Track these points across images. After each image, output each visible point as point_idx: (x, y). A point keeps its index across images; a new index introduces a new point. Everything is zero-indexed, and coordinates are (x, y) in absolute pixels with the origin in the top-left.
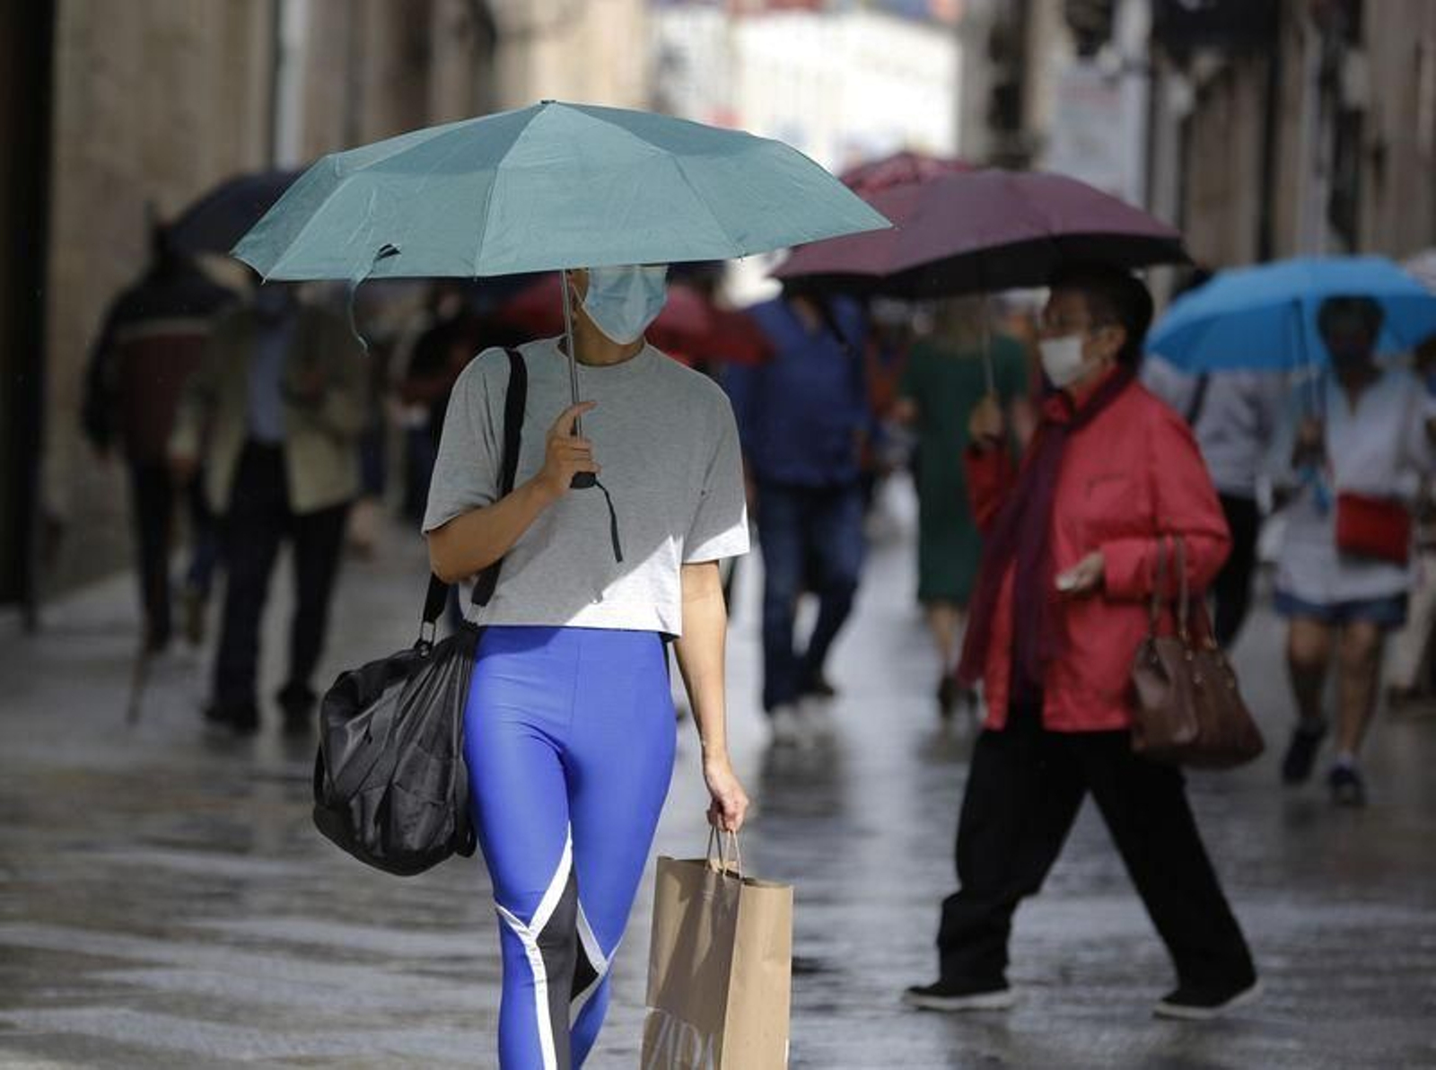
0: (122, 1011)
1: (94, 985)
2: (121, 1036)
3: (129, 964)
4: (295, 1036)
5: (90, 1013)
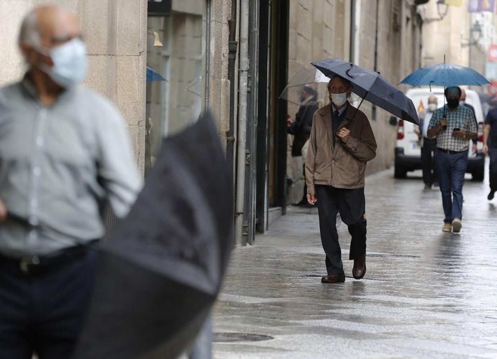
0: (334, 320)
1: (324, 313)
3: (333, 308)
4: (387, 327)
5: (324, 321)
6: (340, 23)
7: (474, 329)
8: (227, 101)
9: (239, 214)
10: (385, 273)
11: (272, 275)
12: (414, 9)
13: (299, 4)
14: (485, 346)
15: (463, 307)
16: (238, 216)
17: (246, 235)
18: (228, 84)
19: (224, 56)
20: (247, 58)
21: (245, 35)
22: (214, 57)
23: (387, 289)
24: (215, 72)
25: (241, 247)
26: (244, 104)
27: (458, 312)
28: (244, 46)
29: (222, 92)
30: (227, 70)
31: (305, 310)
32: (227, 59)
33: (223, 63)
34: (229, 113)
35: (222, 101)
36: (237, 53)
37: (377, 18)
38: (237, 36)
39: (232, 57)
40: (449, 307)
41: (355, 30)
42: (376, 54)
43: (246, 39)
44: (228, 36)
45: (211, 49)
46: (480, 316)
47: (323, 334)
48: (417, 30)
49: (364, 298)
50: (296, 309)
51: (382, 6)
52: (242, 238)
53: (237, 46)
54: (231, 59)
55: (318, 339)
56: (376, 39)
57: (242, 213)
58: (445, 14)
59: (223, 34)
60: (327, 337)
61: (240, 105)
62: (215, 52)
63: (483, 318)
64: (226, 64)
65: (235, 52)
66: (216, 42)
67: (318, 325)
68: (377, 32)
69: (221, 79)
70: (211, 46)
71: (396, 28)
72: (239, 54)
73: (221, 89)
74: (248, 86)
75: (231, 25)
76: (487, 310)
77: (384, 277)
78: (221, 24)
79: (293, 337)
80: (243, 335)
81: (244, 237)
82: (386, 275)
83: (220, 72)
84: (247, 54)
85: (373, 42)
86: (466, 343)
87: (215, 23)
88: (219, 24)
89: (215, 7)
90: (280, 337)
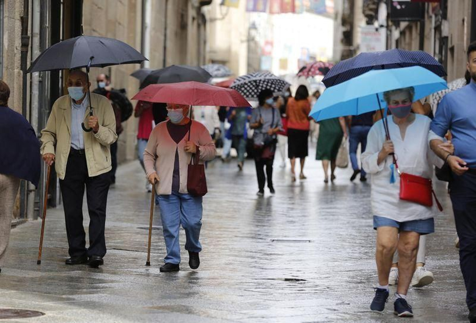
0: (105, 295)
1: (97, 288)
2: (105, 302)
6: (132, 21)
7: (233, 302)
8: (20, 90)
9: (31, 191)
10: (160, 246)
11: (55, 248)
12: (199, 10)
13: (93, 3)
14: (241, 320)
15: (225, 280)
16: (30, 194)
17: (38, 210)
18: (21, 74)
19: (17, 49)
20: (38, 51)
21: (37, 30)
22: (7, 49)
23: (159, 262)
24: (9, 63)
25: (33, 220)
26: (36, 92)
27: (220, 285)
28: (36, 40)
29: (15, 82)
30: (19, 62)
31: (80, 284)
32: (20, 51)
33: (16, 55)
34: (22, 100)
35: (15, 89)
36: (30, 46)
37: (166, 17)
38: (30, 31)
39: (25, 50)
40: (212, 280)
41: (146, 27)
42: (165, 48)
43: (37, 34)
44: (21, 31)
45: (4, 42)
46: (240, 289)
47: (93, 309)
48: (202, 27)
49: (137, 271)
50: (71, 283)
51: (170, 6)
52: (34, 212)
53: (29, 40)
54: (24, 52)
55: (86, 315)
56: (165, 36)
57: (34, 190)
58: (226, 14)
59: (16, 29)
60: (95, 312)
61: (32, 93)
62: (8, 45)
63: (242, 291)
64: (18, 56)
65: (28, 46)
66: (9, 36)
67: (89, 300)
68: (166, 29)
69: (14, 69)
70: (4, 40)
71: (183, 26)
72: (32, 47)
73: (14, 79)
74: (40, 76)
75: (24, 21)
76: (246, 283)
77: (159, 250)
78: (14, 20)
79: (62, 313)
80: (16, 311)
81: (36, 211)
82: (160, 248)
83: (13, 63)
84: (39, 48)
85: (162, 38)
86: (224, 317)
87: (8, 19)
88: (12, 19)
89: (8, 4)
90: (51, 313)
